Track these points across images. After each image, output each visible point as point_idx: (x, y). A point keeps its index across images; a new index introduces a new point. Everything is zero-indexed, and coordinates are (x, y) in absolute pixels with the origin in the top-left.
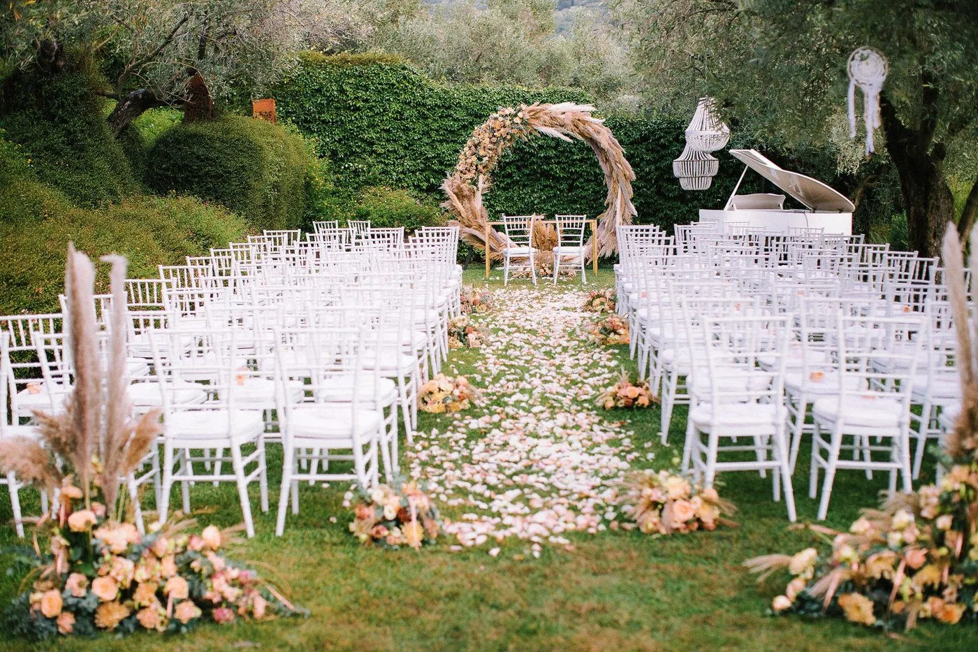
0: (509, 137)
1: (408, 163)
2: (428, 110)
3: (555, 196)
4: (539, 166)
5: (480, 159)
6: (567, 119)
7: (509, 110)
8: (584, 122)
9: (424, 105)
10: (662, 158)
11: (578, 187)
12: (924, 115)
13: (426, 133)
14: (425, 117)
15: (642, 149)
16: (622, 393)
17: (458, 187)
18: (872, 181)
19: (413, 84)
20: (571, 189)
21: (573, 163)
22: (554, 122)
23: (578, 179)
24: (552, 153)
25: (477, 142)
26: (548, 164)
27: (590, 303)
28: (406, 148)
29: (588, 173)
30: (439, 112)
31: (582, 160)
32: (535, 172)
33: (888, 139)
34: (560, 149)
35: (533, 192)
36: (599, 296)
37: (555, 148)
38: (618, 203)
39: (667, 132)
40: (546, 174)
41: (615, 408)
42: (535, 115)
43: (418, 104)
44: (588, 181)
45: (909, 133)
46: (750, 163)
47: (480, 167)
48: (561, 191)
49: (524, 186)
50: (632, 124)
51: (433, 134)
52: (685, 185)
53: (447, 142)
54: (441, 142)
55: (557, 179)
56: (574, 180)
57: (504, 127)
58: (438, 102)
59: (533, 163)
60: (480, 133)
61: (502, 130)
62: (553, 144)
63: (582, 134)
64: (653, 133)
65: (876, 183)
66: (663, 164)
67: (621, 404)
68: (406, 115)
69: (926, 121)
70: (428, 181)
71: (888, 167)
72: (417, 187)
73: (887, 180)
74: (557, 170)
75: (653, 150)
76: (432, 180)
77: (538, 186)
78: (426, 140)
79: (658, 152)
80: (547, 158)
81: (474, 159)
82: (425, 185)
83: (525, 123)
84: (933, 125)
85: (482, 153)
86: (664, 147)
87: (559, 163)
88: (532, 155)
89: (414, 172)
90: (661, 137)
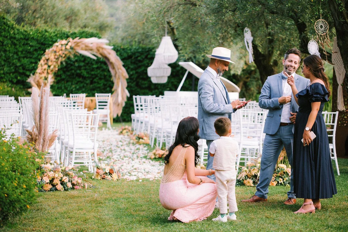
0: (64, 56)
1: (6, 69)
2: (17, 41)
3: (83, 87)
4: (75, 71)
5: (49, 67)
6: (94, 47)
7: (64, 42)
8: (103, 48)
9: (15, 38)
10: (140, 67)
11: (95, 82)
12: (269, 48)
13: (16, 53)
14: (15, 45)
15: (129, 62)
16: (157, 153)
17: (38, 81)
18: (247, 78)
19: (9, 27)
20: (92, 83)
21: (93, 70)
22: (87, 48)
23: (95, 78)
24: (82, 64)
25: (47, 58)
26: (80, 70)
27: (121, 132)
28: (5, 61)
29: (101, 75)
30: (23, 42)
31: (98, 68)
32: (73, 74)
33: (255, 58)
34: (87, 62)
35: (72, 84)
36: (125, 129)
37: (84, 61)
38: (120, 90)
39: (141, 53)
40: (79, 75)
41: (155, 158)
42: (77, 44)
43: (11, 38)
44: (100, 79)
45: (263, 56)
46: (189, 69)
47: (49, 71)
48: (87, 84)
49: (67, 81)
50: (123, 49)
51: (20, 53)
52: (154, 80)
53: (27, 58)
54: (24, 58)
55: (84, 78)
56: (93, 79)
57: (62, 50)
58: (22, 36)
59: (72, 69)
60: (49, 53)
61: (61, 52)
62: (83, 59)
63: (101, 54)
64: (134, 54)
65: (249, 79)
66: (140, 70)
67: (157, 157)
68: (5, 43)
69: (269, 51)
70: (16, 78)
71: (255, 71)
72: (11, 82)
73: (254, 78)
74: (84, 73)
75: (134, 63)
76: (19, 78)
77: (74, 81)
78: (15, 56)
79: (137, 64)
80: (79, 67)
81: (46, 67)
82: (15, 81)
83: (71, 48)
84: (272, 52)
85: (50, 63)
86: (140, 61)
87: (85, 69)
88: (72, 65)
89: (10, 74)
90: (138, 56)
